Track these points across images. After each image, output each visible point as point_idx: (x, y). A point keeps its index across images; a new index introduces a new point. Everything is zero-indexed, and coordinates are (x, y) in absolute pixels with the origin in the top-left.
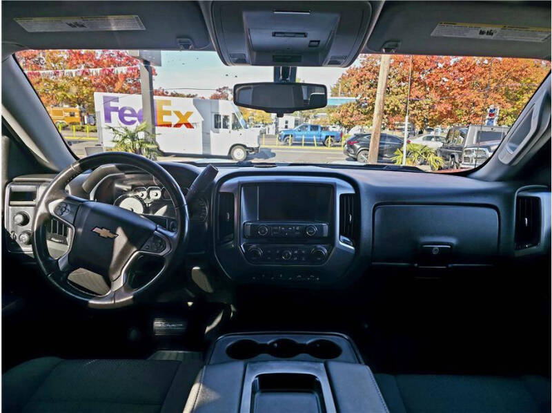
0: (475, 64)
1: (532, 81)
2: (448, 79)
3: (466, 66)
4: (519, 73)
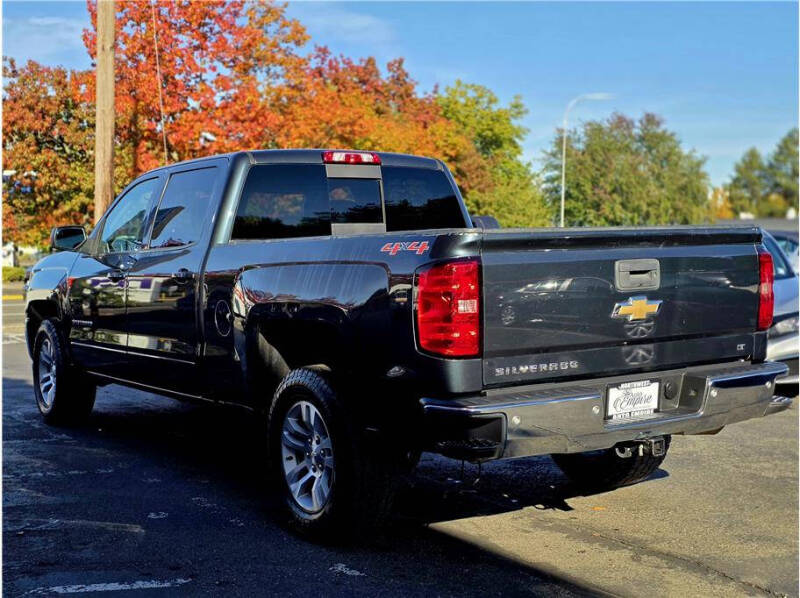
0: (264, 107)
1: (373, 145)
2: (216, 135)
3: (248, 110)
4: (348, 129)
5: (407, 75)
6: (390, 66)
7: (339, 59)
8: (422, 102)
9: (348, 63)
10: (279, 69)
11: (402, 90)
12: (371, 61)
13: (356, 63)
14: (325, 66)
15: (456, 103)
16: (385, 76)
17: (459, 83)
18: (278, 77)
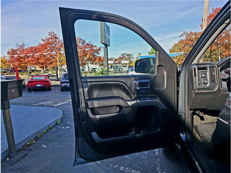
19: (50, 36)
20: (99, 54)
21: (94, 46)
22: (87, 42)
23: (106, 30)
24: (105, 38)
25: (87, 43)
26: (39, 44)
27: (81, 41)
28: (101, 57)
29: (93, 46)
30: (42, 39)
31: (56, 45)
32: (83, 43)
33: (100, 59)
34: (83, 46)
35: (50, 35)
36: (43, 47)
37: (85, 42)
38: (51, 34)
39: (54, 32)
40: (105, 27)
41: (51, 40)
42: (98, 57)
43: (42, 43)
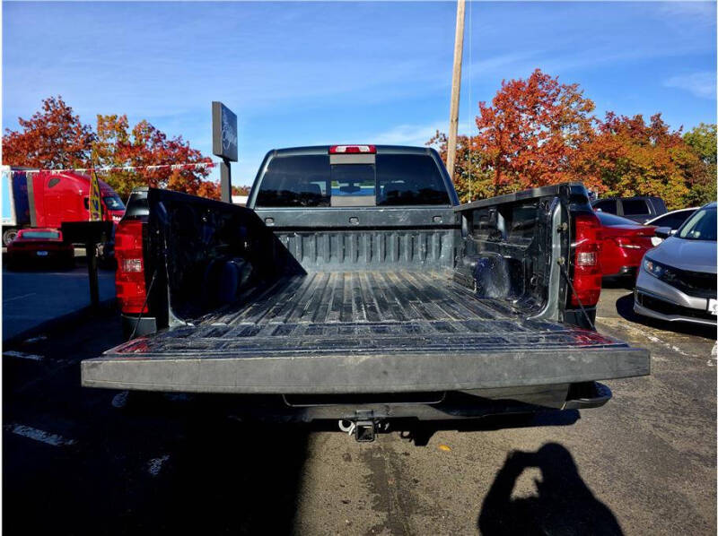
5: (662, 122)
6: (652, 119)
7: (620, 118)
8: (672, 137)
9: (626, 119)
10: (576, 126)
11: (659, 131)
12: (639, 117)
13: (631, 118)
14: (612, 123)
15: (699, 136)
16: (648, 123)
17: (702, 125)
18: (576, 129)
19: (49, 112)
20: (207, 175)
21: (192, 152)
22: (169, 138)
23: (226, 123)
24: (226, 142)
25: (172, 143)
26: (9, 135)
27: (151, 135)
28: (213, 184)
29: (189, 152)
30: (20, 119)
31: (68, 142)
32: (156, 141)
33: (211, 190)
34: (158, 148)
35: (48, 108)
36: (23, 145)
37: (165, 138)
38: (51, 105)
39: (63, 100)
40: (225, 116)
41: (50, 123)
42: (205, 183)
43: (21, 130)
